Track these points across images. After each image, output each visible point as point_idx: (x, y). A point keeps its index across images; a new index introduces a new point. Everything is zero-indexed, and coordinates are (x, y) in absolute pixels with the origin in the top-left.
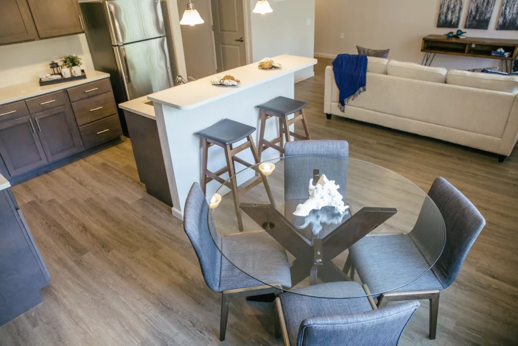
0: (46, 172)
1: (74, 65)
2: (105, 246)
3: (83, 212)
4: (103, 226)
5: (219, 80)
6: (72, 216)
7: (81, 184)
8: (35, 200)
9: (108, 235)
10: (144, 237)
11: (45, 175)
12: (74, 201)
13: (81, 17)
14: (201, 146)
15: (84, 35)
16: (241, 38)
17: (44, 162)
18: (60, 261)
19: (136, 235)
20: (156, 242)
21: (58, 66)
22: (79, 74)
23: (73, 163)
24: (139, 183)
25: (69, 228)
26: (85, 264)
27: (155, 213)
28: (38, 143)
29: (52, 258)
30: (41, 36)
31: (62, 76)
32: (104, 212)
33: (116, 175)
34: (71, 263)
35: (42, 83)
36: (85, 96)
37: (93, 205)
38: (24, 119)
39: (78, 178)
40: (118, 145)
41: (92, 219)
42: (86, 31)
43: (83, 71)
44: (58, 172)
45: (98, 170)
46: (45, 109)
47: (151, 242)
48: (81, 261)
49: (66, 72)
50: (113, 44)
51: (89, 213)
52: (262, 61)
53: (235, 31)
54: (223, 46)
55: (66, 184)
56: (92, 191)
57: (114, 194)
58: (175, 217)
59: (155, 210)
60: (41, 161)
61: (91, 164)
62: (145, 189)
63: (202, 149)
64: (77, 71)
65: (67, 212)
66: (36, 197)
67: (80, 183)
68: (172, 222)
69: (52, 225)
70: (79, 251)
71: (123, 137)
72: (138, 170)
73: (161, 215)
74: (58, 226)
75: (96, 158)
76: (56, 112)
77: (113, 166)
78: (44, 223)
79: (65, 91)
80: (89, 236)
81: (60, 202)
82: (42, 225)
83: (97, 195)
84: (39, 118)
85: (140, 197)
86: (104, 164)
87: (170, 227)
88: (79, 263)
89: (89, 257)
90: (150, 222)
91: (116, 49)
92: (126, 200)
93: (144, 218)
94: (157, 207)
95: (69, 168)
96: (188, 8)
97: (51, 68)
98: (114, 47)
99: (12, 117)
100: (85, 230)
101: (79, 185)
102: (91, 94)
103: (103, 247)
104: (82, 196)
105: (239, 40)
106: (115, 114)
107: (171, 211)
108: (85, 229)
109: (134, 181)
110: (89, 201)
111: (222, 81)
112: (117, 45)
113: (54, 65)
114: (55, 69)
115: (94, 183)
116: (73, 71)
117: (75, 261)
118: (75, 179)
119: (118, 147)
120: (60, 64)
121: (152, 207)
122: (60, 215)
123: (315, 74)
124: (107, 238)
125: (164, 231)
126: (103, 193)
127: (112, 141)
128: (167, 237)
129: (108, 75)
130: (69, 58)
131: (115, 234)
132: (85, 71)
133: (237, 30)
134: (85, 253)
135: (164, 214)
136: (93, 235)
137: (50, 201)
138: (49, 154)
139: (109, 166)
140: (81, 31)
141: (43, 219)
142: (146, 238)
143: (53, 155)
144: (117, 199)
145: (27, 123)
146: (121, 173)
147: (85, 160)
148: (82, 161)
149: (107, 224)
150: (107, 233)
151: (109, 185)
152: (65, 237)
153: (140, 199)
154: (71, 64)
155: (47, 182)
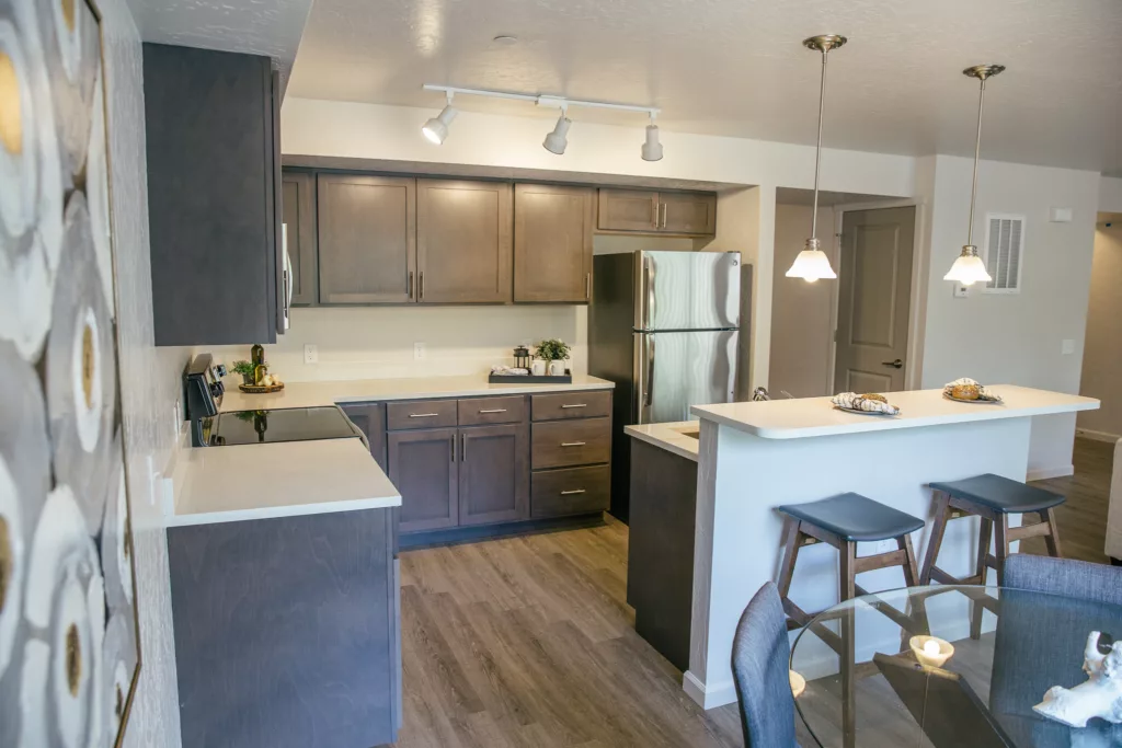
0: (449, 545)
1: (556, 356)
2: (520, 710)
3: (494, 631)
4: (528, 668)
5: (852, 399)
6: (473, 635)
7: (506, 581)
8: (416, 586)
9: (532, 691)
10: (609, 717)
11: (446, 548)
12: (483, 607)
13: (590, 276)
14: (783, 541)
15: (585, 307)
16: (899, 361)
17: (451, 523)
18: (426, 710)
19: (592, 708)
20: (631, 736)
21: (528, 355)
22: (561, 373)
23: (502, 541)
24: (621, 607)
25: (460, 654)
26: (471, 732)
27: (644, 676)
28: (453, 483)
29: (414, 700)
30: (517, 299)
31: (530, 372)
32: (536, 643)
33: (577, 581)
34: (445, 722)
35: (494, 378)
36: (560, 414)
37: (518, 624)
38: (445, 433)
39: (502, 570)
40: (595, 529)
41: (509, 649)
42: (592, 303)
43: (567, 372)
44: (469, 549)
45: (545, 565)
46: (484, 422)
47: (621, 731)
48: (465, 725)
49: (539, 366)
50: (636, 327)
51: (506, 636)
52: (954, 384)
53: (887, 346)
54: (853, 373)
55: (479, 573)
56: (523, 600)
57: (564, 613)
58: (688, 697)
59: (644, 669)
60: (447, 519)
61: (533, 550)
62: (634, 623)
63: (784, 549)
64: (558, 367)
65: (464, 623)
66: (419, 581)
67: (505, 578)
68: (679, 705)
69: (430, 638)
70: (467, 702)
71: (606, 516)
72: (629, 586)
73: (657, 683)
74: (442, 644)
75: (547, 542)
76: (501, 433)
77: (575, 563)
78: (419, 630)
79: (529, 397)
80: (495, 682)
81: (458, 601)
82: (414, 632)
83: (532, 607)
84: (470, 436)
85: (619, 635)
86: (558, 556)
87: (672, 715)
88: (459, 726)
89: (482, 721)
90: (629, 691)
91: (639, 338)
92: (585, 632)
93: (617, 679)
94: (651, 666)
95: (491, 546)
96: (808, 247)
97: (515, 356)
98: (636, 334)
99: (429, 425)
100: (490, 668)
101: (500, 581)
102: (570, 413)
103: (517, 710)
104: (501, 603)
105: (892, 364)
106: (605, 463)
107: (680, 681)
108: (491, 665)
109: (613, 601)
110: (512, 615)
111: (857, 401)
112: (643, 331)
113: (521, 353)
114: (521, 359)
115: (531, 584)
116: (550, 366)
117: (452, 720)
118: (496, 568)
119: (593, 532)
120: (532, 351)
121: (639, 662)
122: (450, 625)
123: (1076, 471)
124: (530, 695)
125: (656, 717)
126: (545, 607)
127: (584, 518)
128: (659, 732)
129: (612, 385)
130: (550, 343)
131: (548, 693)
132: (572, 372)
133: (890, 343)
134: (476, 711)
135: (664, 683)
136: (502, 681)
137: (440, 594)
138: (465, 508)
139: (567, 561)
140: (584, 299)
141: (419, 623)
142: (611, 720)
143: (470, 513)
144: (570, 626)
145: (447, 441)
146: (589, 580)
147: (525, 542)
148: (518, 542)
149: (537, 667)
150: (532, 684)
151: (561, 596)
152: (448, 668)
153: (617, 640)
154: (550, 355)
155: (445, 561)
